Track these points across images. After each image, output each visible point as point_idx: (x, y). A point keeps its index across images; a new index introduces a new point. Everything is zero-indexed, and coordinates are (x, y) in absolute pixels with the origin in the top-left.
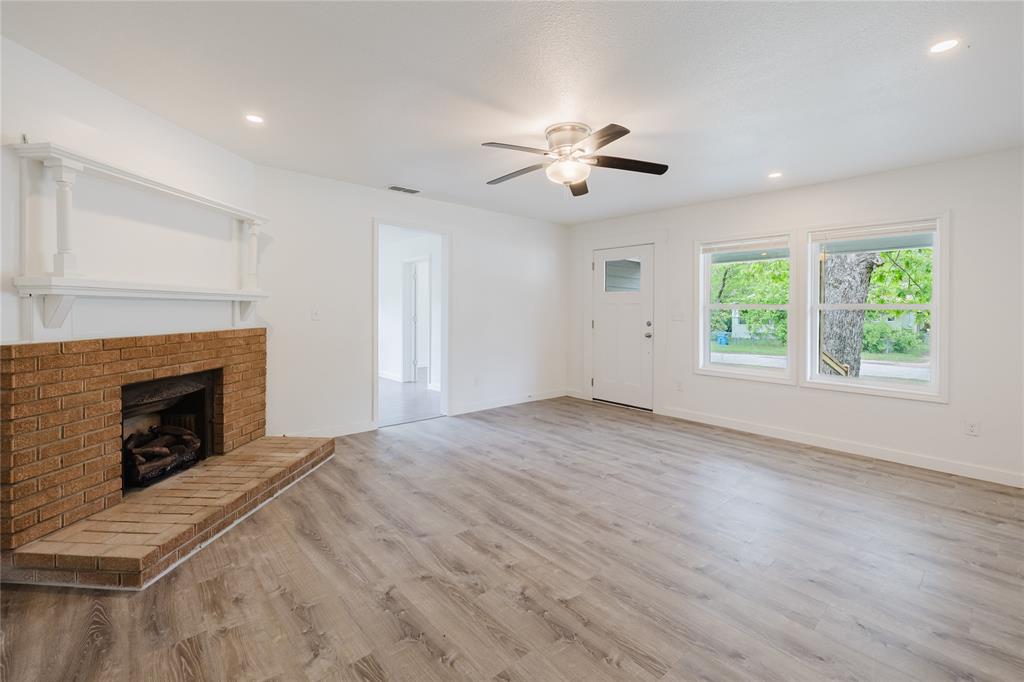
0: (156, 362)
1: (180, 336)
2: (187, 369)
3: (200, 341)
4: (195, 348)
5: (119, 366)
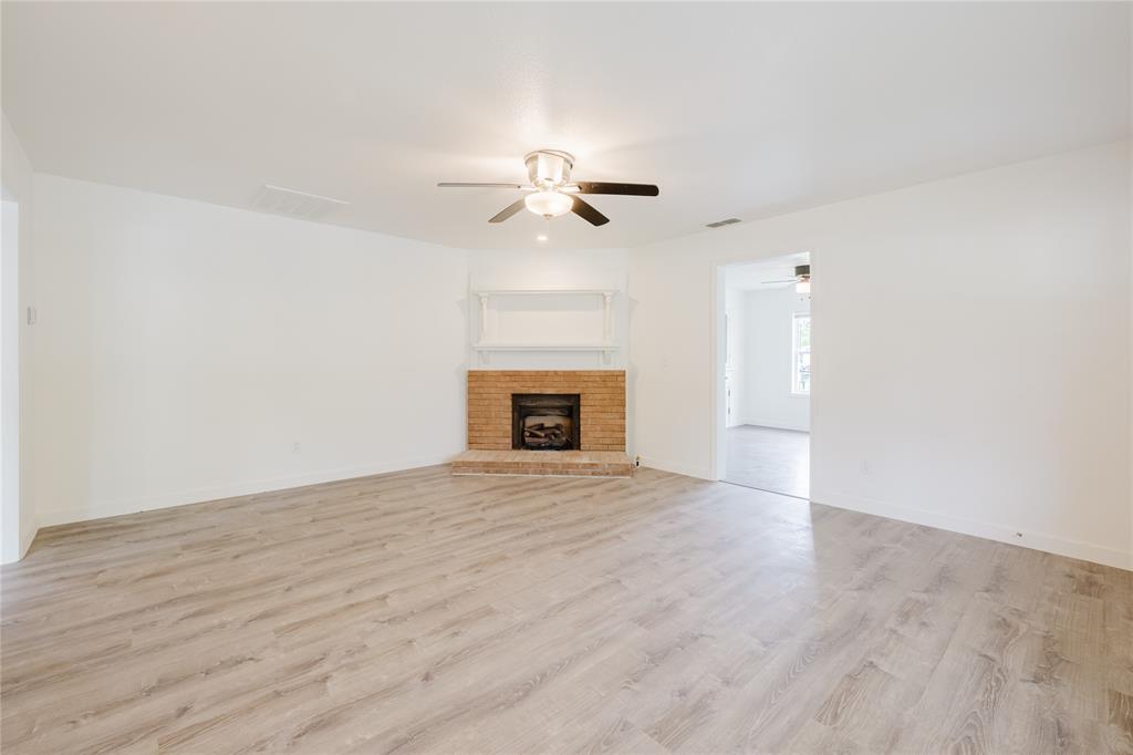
2: (550, 391)
3: (561, 376)
4: (556, 380)
5: (510, 385)
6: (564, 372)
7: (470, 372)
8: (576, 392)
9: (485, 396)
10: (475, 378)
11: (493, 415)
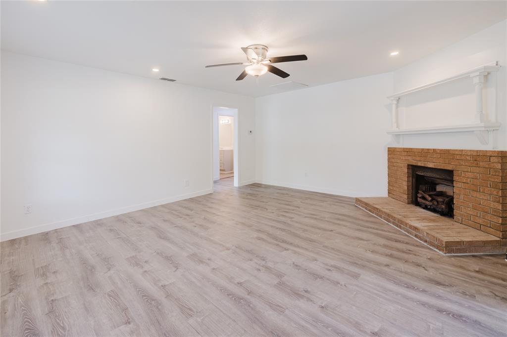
0: (418, 158)
1: (428, 149)
2: (431, 165)
3: (438, 153)
4: (435, 157)
5: (407, 158)
6: (441, 150)
7: (389, 148)
8: (449, 168)
9: (395, 164)
10: (391, 152)
11: (398, 178)
